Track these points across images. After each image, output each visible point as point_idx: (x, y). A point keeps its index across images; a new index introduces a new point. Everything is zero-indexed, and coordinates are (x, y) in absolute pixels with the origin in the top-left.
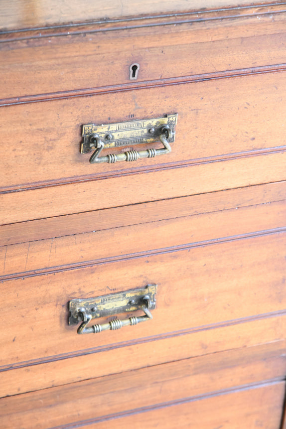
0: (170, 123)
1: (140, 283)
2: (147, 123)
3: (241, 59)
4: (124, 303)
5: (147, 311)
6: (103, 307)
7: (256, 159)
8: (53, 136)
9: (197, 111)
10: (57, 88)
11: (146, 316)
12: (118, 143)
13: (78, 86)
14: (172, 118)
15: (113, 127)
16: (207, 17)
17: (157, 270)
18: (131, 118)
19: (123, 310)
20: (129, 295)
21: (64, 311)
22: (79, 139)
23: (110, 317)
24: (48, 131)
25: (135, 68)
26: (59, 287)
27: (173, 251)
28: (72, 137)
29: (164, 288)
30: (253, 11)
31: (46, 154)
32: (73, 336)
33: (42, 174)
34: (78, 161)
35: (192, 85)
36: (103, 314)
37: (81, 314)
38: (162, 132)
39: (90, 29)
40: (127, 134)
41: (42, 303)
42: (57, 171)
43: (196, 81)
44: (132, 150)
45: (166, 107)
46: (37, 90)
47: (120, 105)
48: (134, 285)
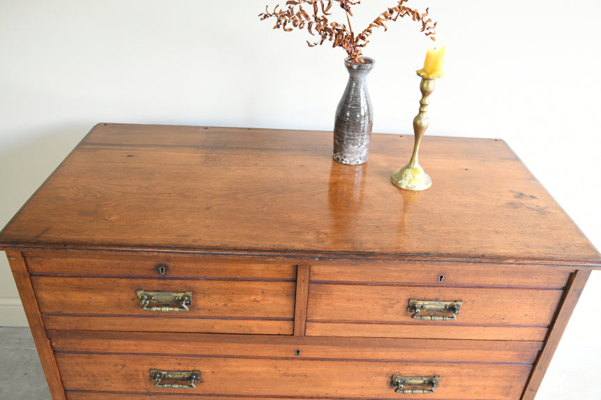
0: (457, 305)
1: (431, 374)
2: (445, 303)
3: (502, 280)
4: (421, 382)
5: (433, 389)
6: (410, 381)
7: (504, 329)
8: (393, 302)
9: (473, 302)
10: (398, 281)
11: (432, 391)
12: (428, 310)
13: (409, 281)
14: (459, 303)
15: (426, 303)
16: (484, 260)
17: (441, 370)
18: (437, 300)
19: (421, 385)
20: (424, 379)
21: (390, 379)
22: (407, 305)
23: (414, 387)
24: (391, 299)
25: (441, 277)
26: (388, 369)
27: (451, 363)
28: (403, 303)
29: (444, 379)
30: (512, 261)
31: (389, 309)
32: (392, 391)
33: (386, 318)
34: (406, 314)
35: (473, 289)
36: (410, 384)
37: (398, 384)
38: (452, 309)
39: (419, 258)
40: (433, 307)
41: (379, 374)
42: (394, 318)
43: (475, 287)
44: (435, 315)
45: (456, 296)
46: (388, 280)
47: (432, 293)
48: (428, 375)
